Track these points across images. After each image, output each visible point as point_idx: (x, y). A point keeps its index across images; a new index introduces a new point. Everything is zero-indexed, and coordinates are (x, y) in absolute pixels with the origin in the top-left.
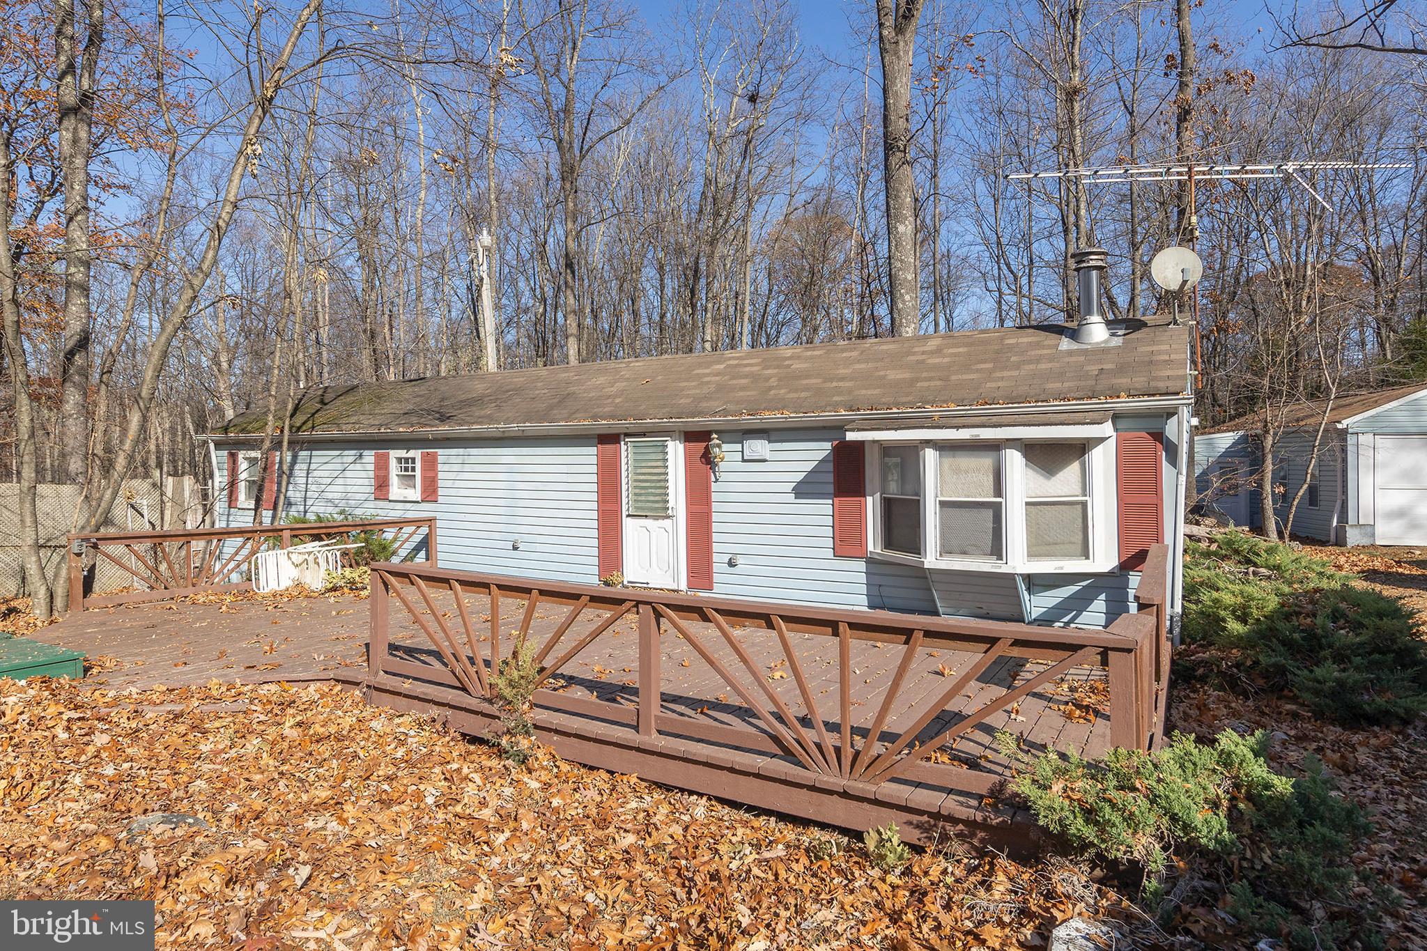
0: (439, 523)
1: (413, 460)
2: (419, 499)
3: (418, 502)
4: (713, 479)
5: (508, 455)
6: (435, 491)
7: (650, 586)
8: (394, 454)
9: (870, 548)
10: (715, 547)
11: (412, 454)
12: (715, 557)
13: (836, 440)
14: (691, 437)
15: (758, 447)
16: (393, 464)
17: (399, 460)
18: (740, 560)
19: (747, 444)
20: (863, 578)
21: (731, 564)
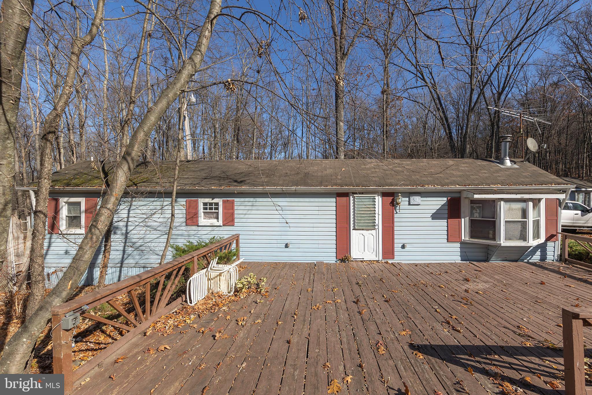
0: (241, 237)
1: (217, 204)
2: (222, 225)
3: (220, 226)
4: (395, 213)
5: (282, 202)
6: (233, 220)
7: (364, 260)
8: (201, 201)
9: (463, 238)
10: (396, 241)
11: (216, 200)
12: (396, 245)
13: (449, 197)
14: (384, 195)
15: (417, 199)
16: (201, 206)
17: (205, 204)
18: (407, 246)
19: (411, 198)
20: (459, 250)
21: (403, 247)
